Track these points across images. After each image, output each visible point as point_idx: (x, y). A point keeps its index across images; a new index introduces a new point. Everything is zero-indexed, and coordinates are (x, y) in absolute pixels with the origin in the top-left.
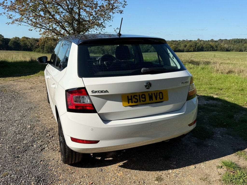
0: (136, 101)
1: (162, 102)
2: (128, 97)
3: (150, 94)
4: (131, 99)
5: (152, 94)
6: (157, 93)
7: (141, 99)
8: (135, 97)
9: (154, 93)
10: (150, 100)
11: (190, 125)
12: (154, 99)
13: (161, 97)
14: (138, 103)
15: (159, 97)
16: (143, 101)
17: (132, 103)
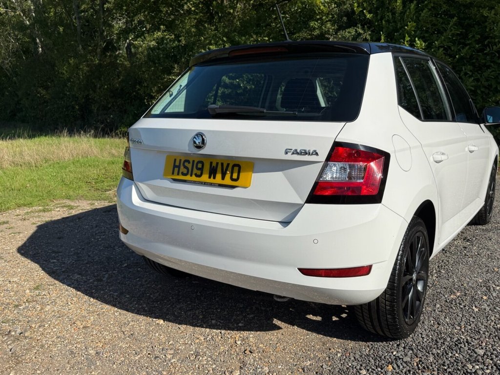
0: (185, 171)
1: (235, 187)
2: (175, 160)
3: (214, 164)
4: (179, 167)
5: (217, 163)
6: (228, 165)
7: (195, 171)
8: (186, 164)
9: (222, 164)
10: (210, 177)
11: (306, 272)
12: (219, 176)
13: (235, 176)
14: (188, 178)
15: (230, 175)
16: (197, 176)
17: (178, 174)
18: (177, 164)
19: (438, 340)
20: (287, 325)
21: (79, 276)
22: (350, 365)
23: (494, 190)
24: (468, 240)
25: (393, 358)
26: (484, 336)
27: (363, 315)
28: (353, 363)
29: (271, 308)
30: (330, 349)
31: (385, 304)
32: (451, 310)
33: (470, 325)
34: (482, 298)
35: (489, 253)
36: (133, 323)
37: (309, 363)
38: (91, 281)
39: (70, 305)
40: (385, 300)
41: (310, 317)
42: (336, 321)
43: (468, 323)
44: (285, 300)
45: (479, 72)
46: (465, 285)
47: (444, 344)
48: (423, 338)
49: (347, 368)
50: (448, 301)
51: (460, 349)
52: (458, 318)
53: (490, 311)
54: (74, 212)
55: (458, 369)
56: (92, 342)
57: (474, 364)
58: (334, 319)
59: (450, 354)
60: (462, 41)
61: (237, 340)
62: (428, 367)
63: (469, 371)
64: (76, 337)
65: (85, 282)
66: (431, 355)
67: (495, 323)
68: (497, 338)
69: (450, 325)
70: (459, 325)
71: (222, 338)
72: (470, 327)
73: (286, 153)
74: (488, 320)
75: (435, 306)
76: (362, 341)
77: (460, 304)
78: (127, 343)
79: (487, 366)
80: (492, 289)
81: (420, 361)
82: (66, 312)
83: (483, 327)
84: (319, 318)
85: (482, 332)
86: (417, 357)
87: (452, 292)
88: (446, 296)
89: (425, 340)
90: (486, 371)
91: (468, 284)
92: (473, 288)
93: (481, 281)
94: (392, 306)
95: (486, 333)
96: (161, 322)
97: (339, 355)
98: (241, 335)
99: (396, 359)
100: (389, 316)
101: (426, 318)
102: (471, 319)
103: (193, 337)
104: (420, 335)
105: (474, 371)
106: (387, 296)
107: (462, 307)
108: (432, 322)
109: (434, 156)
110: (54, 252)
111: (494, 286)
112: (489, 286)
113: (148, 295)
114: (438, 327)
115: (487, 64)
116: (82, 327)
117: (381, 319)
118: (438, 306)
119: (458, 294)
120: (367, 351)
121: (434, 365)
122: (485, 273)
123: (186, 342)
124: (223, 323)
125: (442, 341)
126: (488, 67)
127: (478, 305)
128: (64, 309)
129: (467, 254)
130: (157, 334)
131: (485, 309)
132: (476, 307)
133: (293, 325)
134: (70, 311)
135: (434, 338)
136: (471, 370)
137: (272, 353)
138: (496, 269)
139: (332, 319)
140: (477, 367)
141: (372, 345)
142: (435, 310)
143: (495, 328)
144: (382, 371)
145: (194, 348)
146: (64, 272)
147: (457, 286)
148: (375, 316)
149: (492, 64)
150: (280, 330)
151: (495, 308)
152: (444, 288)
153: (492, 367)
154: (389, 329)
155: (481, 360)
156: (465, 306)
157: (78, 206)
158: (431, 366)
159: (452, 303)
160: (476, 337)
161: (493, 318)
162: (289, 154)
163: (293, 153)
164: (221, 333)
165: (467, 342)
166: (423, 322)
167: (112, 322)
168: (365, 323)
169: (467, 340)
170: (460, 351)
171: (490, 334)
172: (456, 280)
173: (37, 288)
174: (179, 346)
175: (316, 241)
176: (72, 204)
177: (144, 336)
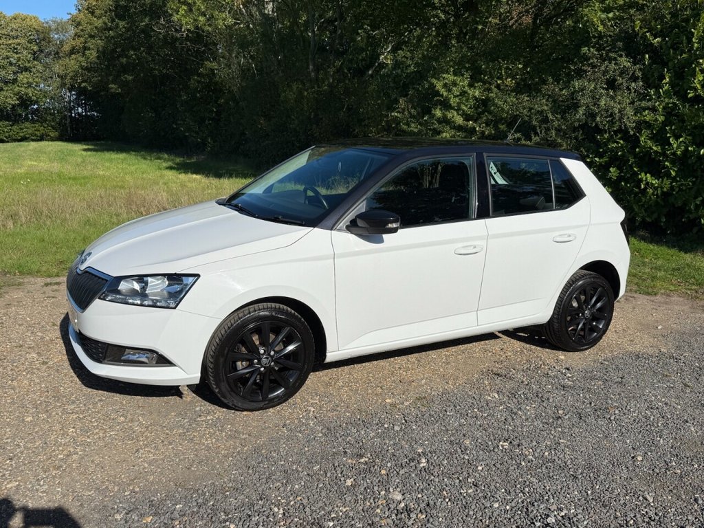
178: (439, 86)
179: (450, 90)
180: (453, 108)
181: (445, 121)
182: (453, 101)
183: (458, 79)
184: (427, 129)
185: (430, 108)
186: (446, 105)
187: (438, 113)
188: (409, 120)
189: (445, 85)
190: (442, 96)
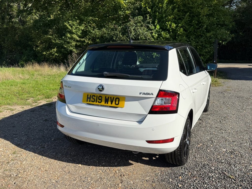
0: (93, 100)
1: (117, 107)
2: (88, 95)
3: (107, 98)
4: (90, 98)
5: (109, 97)
6: (114, 98)
7: (98, 100)
8: (93, 97)
9: (111, 98)
10: (105, 103)
11: (149, 142)
12: (109, 103)
13: (117, 103)
14: (95, 103)
15: (115, 102)
16: (99, 102)
17: (90, 101)
18: (89, 97)
19: (196, 164)
20: (135, 163)
21: (32, 146)
22: (165, 177)
23: (209, 97)
24: (201, 119)
25: (181, 173)
26: (213, 162)
27: (168, 157)
28: (166, 177)
29: (126, 156)
30: (155, 172)
31: (178, 152)
32: (199, 152)
33: (207, 158)
34: (210, 146)
35: (210, 125)
36: (68, 167)
37: (148, 178)
38: (39, 148)
39: (34, 161)
40: (178, 151)
41: (144, 158)
42: (154, 159)
43: (207, 157)
44: (138, 153)
45: (198, 38)
46: (203, 140)
47: (199, 166)
48: (191, 164)
49: (164, 179)
50: (197, 148)
51: (205, 168)
52: (203, 155)
53: (214, 151)
54: (15, 112)
55: (206, 176)
56: (52, 177)
57: (211, 173)
58: (154, 158)
59: (202, 170)
60: (190, 24)
61: (116, 171)
62: (195, 176)
63: (210, 176)
64: (43, 175)
65: (37, 149)
66: (195, 171)
67: (217, 156)
68: (218, 162)
69: (200, 158)
70: (203, 158)
71: (109, 170)
72: (208, 158)
73: (140, 94)
74: (214, 155)
75: (193, 150)
76: (167, 167)
77: (202, 149)
78: (68, 176)
79: (216, 174)
80: (214, 141)
81: (191, 174)
82: (34, 164)
83: (212, 158)
84: (147, 159)
85: (212, 160)
86: (190, 172)
87: (198, 144)
88: (196, 146)
89: (192, 165)
90: (216, 176)
91: (204, 140)
92: (206, 142)
93: (209, 138)
94: (180, 153)
95: (214, 160)
96: (80, 165)
97: (159, 174)
98: (118, 169)
99: (182, 174)
100: (179, 157)
101: (190, 155)
102: (208, 155)
103: (97, 171)
104: (189, 163)
105: (212, 176)
106: (178, 149)
107: (203, 150)
108: (193, 157)
109: (193, 90)
110: (14, 134)
111: (214, 140)
112: (212, 140)
113: (69, 153)
114: (195, 159)
115: (201, 35)
116: (44, 170)
117: (176, 158)
118: (194, 150)
119: (201, 144)
120: (170, 171)
121: (197, 175)
122: (210, 135)
123: (95, 174)
124: (108, 164)
125: (198, 165)
126: (202, 36)
127: (209, 149)
128: (32, 163)
129: (201, 126)
130: (81, 171)
131: (212, 150)
132: (208, 150)
133: (138, 163)
134: (35, 163)
135: (195, 164)
136: (211, 176)
137: (132, 175)
138: (214, 133)
139: (153, 159)
140: (213, 174)
141: (171, 168)
142: (193, 152)
143: (217, 158)
144: (178, 179)
145: (99, 176)
146: (24, 144)
147: (200, 141)
148: (173, 157)
149: (203, 35)
150: (133, 165)
151: (216, 150)
152: (195, 142)
153: (218, 174)
154: (179, 162)
155: (214, 172)
156: (204, 150)
157: (15, 109)
158: (196, 175)
159: (199, 149)
160: (211, 162)
161: (215, 154)
162: (141, 94)
163: (143, 94)
164: (108, 168)
165: (208, 165)
166: (189, 158)
167: (58, 167)
168: (169, 159)
169: (207, 164)
170: (206, 169)
171: (216, 161)
172: (199, 138)
173: (14, 153)
174: (92, 176)
175: (153, 130)
176: (12, 108)
177: (75, 172)
178: (68, 26)
179: (72, 27)
180: (74, 34)
181: (72, 38)
182: (74, 31)
183: (75, 23)
184: (65, 41)
185: (65, 33)
186: (71, 33)
187: (69, 35)
188: (55, 38)
189: (70, 25)
190: (69, 29)
